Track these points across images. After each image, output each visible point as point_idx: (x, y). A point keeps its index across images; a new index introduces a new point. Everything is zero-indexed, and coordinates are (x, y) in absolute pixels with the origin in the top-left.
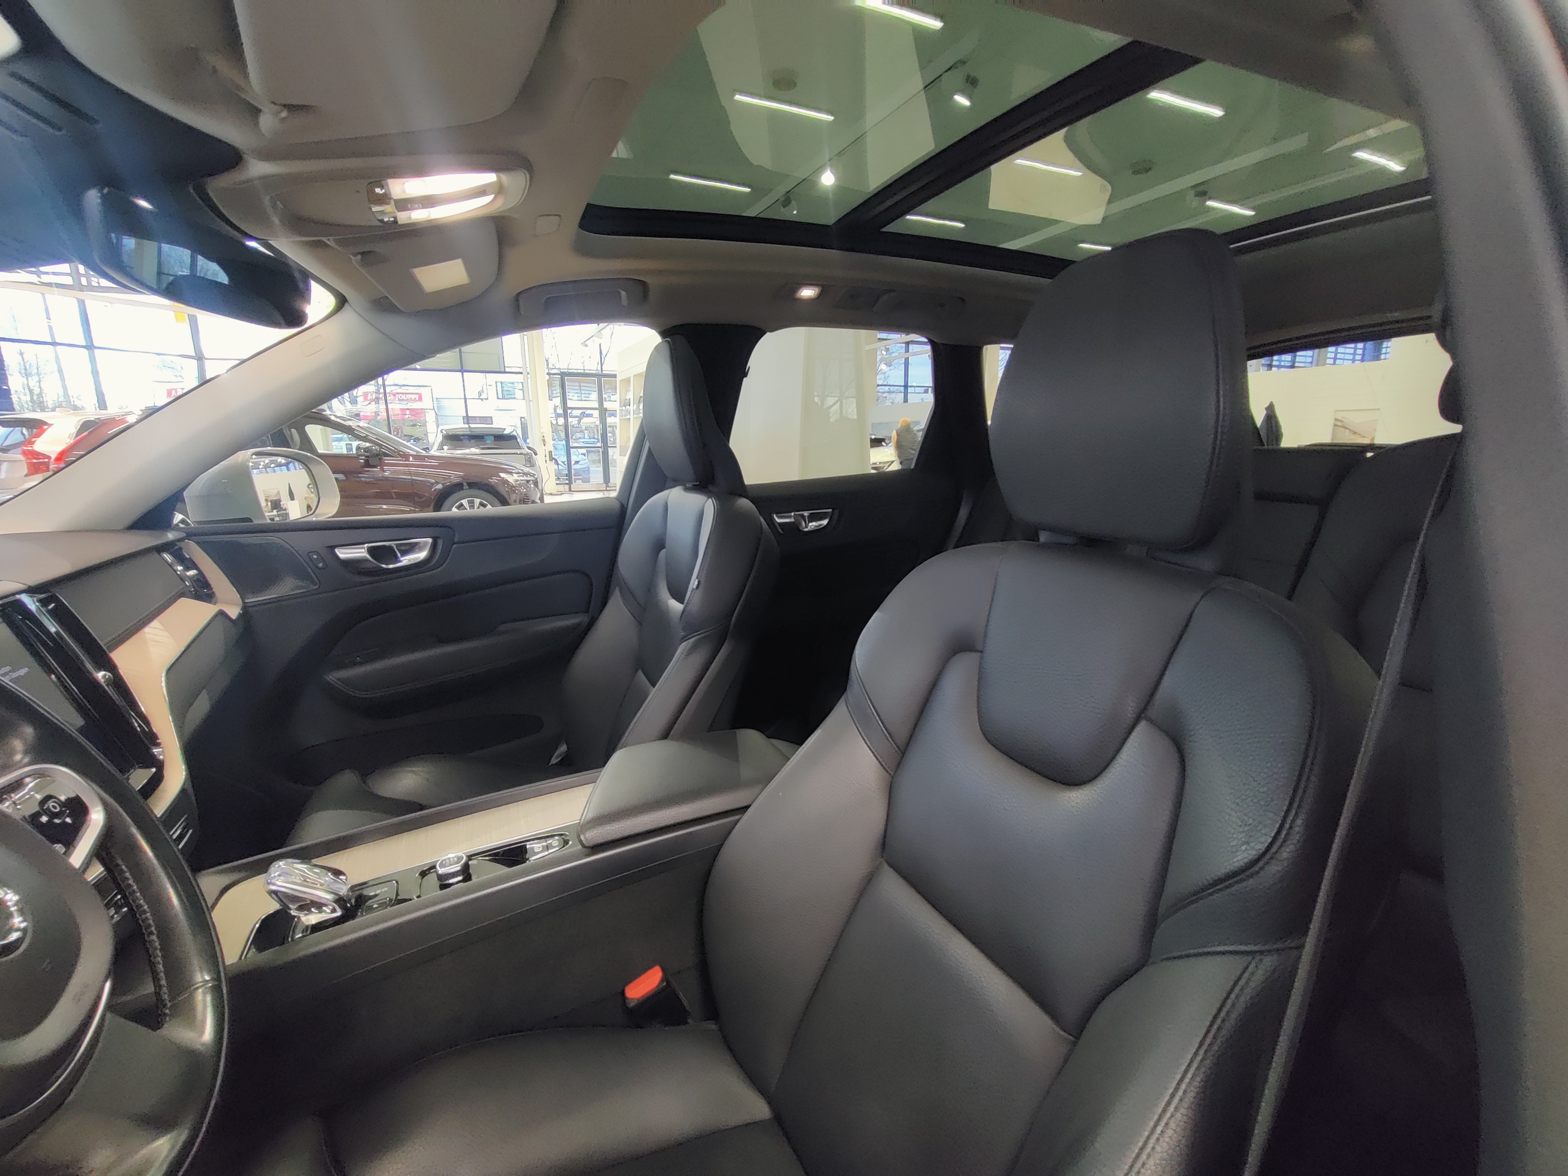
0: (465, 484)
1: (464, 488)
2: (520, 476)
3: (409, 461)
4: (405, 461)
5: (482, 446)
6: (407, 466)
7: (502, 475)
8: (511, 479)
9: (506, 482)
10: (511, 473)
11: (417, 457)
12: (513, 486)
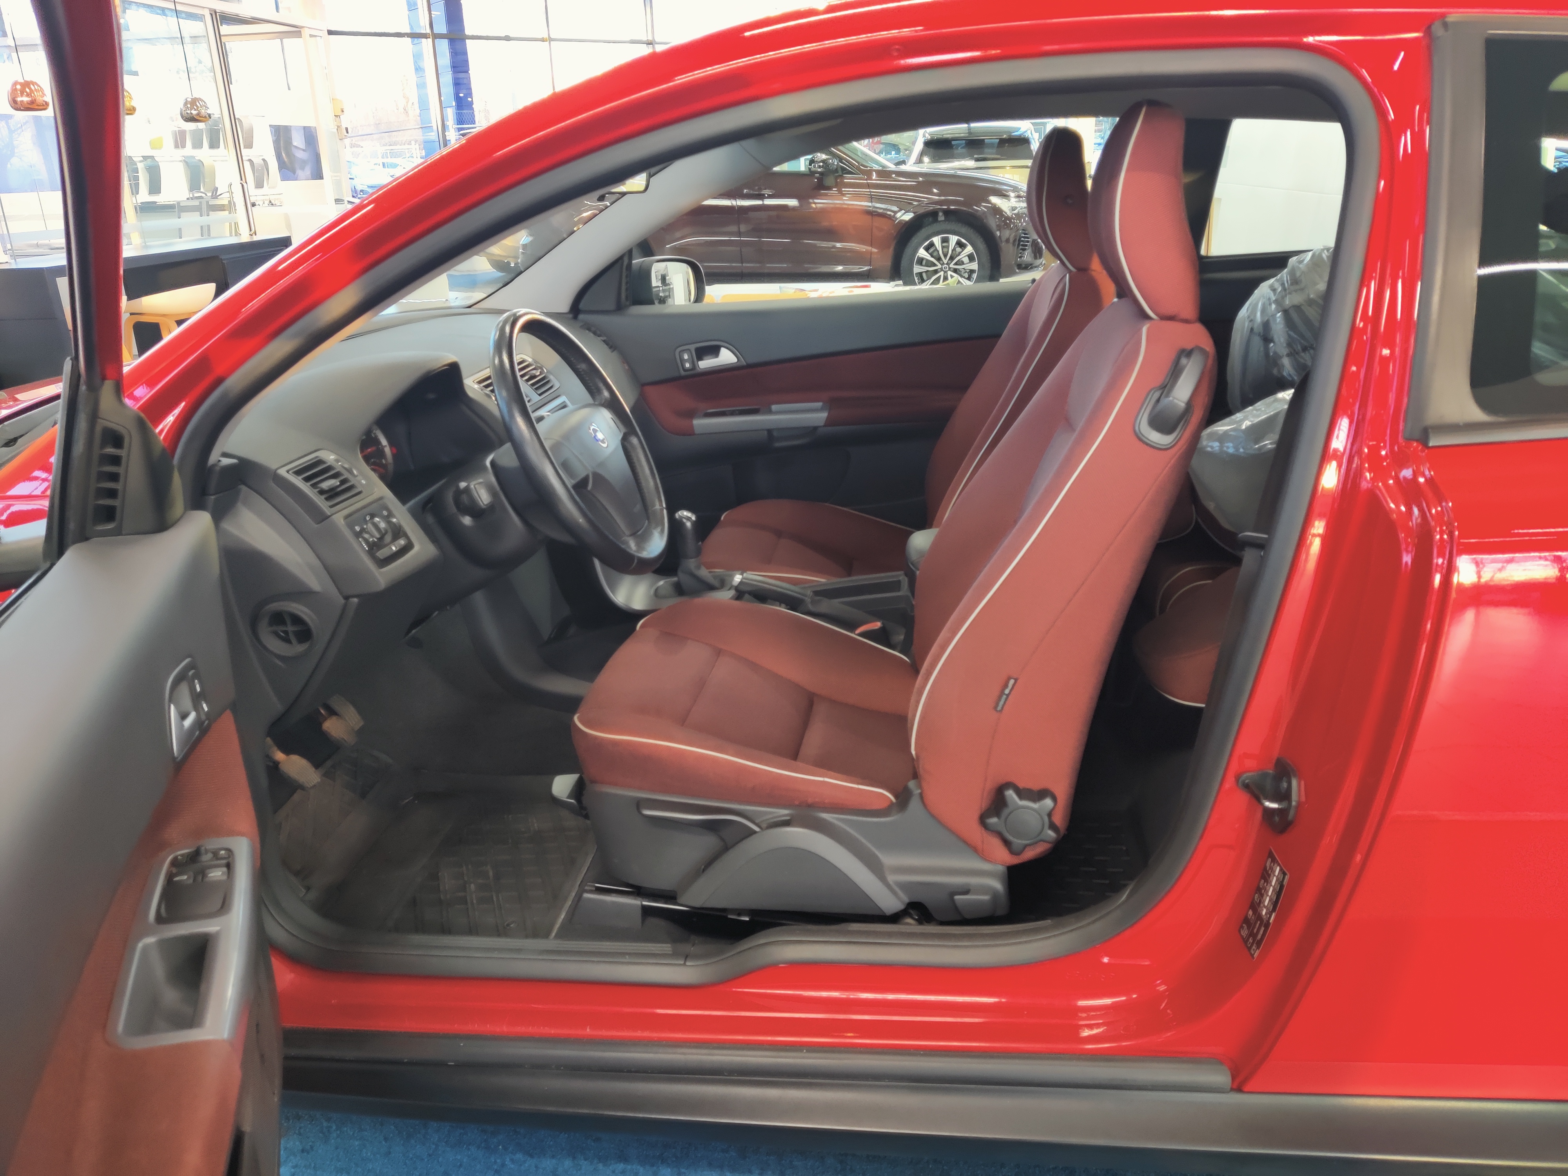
0: (940, 214)
1: (939, 219)
3: (872, 180)
4: (866, 180)
5: (975, 156)
6: (869, 186)
7: (994, 200)
8: (1006, 205)
9: (997, 211)
11: (884, 173)
12: (1008, 218)
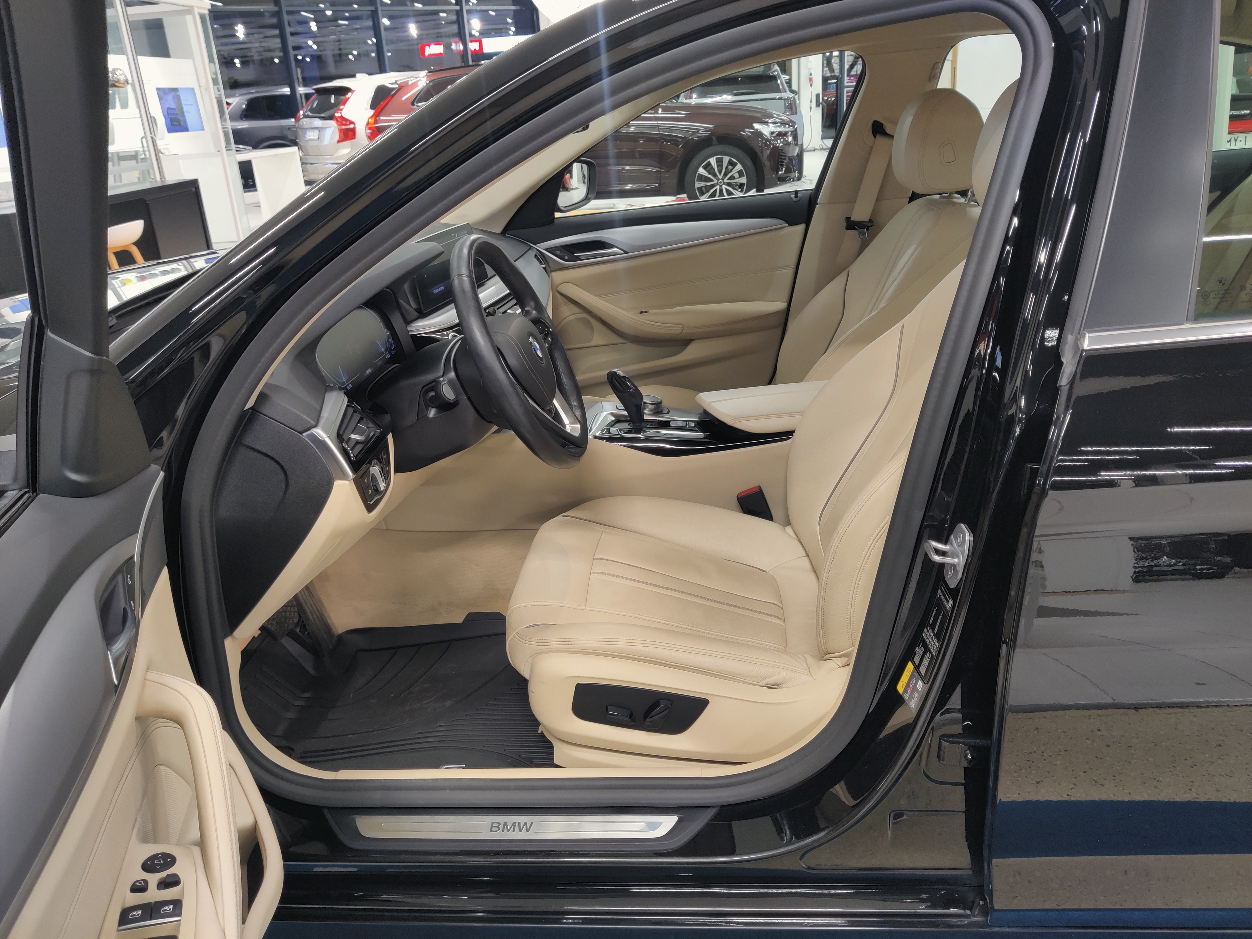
0: (714, 138)
1: (713, 143)
2: (776, 127)
3: (657, 113)
4: (654, 114)
7: (757, 126)
8: (766, 130)
9: (759, 134)
10: (766, 123)
12: (767, 140)
